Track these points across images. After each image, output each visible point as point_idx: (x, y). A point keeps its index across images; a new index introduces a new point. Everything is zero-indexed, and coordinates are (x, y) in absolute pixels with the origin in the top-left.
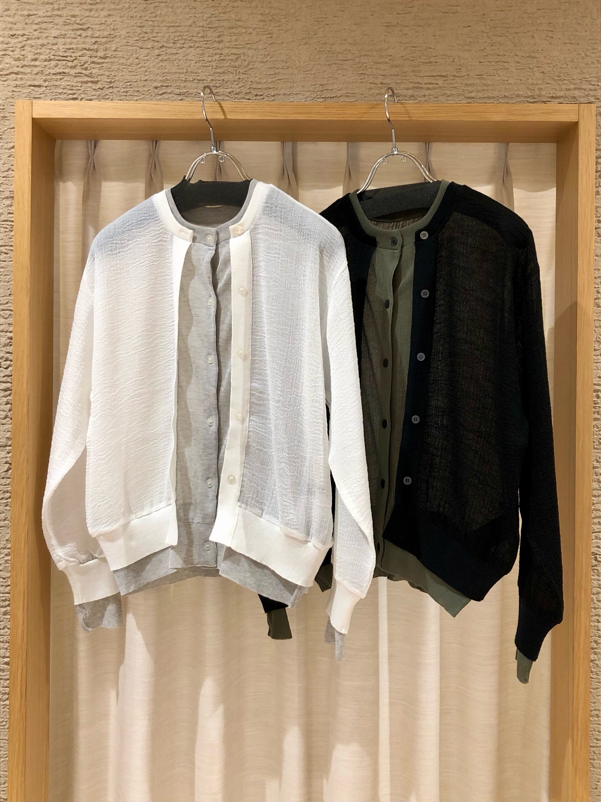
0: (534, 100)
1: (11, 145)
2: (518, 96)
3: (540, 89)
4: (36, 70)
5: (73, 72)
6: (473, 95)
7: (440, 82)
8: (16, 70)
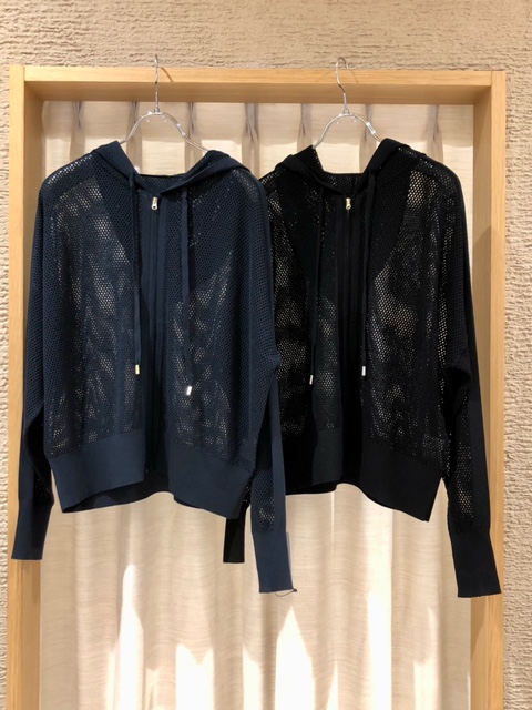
0: (454, 67)
1: (6, 104)
2: (440, 64)
3: (459, 58)
4: (27, 40)
5: (59, 41)
6: (402, 63)
7: (375, 51)
8: (10, 40)
